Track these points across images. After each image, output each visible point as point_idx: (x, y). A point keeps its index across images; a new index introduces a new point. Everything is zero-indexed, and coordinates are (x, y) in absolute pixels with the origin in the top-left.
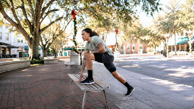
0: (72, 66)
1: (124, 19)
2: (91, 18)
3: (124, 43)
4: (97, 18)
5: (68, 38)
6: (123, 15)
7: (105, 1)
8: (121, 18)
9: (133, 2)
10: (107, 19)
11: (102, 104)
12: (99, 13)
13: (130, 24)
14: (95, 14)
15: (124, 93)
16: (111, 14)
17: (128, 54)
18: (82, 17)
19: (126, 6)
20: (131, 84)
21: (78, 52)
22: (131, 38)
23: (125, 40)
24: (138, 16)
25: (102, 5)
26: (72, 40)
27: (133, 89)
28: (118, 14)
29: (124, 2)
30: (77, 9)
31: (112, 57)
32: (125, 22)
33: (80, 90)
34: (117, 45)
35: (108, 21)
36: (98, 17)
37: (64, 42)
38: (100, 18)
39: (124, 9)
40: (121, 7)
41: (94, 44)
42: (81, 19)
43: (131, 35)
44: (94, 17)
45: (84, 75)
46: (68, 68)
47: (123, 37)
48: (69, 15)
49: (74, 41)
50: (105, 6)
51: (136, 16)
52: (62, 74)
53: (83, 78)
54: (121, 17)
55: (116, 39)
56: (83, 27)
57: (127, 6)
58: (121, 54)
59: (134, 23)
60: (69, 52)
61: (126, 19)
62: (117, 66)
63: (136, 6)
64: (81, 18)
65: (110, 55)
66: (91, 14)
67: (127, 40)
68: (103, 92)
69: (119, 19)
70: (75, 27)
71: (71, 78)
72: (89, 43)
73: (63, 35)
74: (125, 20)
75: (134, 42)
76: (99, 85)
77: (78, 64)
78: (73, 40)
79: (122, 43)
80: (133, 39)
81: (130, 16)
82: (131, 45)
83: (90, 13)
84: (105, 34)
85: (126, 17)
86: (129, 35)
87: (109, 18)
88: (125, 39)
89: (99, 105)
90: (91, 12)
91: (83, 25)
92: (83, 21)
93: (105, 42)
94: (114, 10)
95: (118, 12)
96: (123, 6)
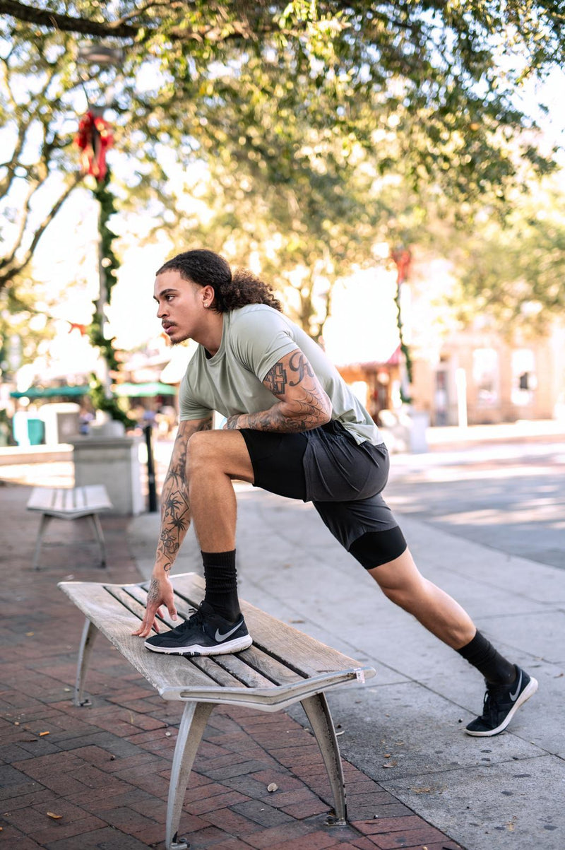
0: (85, 518)
1: (452, 174)
2: (220, 170)
3: (455, 347)
4: (263, 165)
5: (53, 312)
6: (445, 142)
7: (320, 45)
8: (435, 167)
9: (522, 45)
10: (333, 175)
11: (304, 794)
12: (278, 129)
13: (495, 207)
14: (249, 139)
15: (460, 713)
16: (363, 135)
17: (487, 422)
18: (151, 158)
19: (466, 75)
20: (508, 648)
21: (132, 415)
22: (504, 305)
23: (460, 325)
24: (555, 150)
25: (299, 71)
26: (81, 327)
27: (526, 681)
28: (414, 137)
29: (455, 49)
30: (115, 106)
31: (374, 456)
32: (462, 196)
33: (147, 693)
34: (402, 359)
35: (337, 190)
36: (269, 159)
37: (23, 344)
38: (280, 166)
39: (452, 98)
40: (435, 87)
41: (248, 368)
42: (146, 179)
43: (505, 285)
44: (239, 157)
45: (173, 586)
46: (59, 532)
47: (451, 302)
48: (59, 147)
49: (99, 340)
50: (319, 82)
51: (544, 152)
52: (17, 580)
53: (172, 612)
54: (435, 158)
55: (399, 317)
56: (161, 234)
57: (476, 75)
58: (432, 425)
59: (524, 196)
60: (61, 418)
61: (467, 171)
62: (406, 515)
63: (539, 75)
64: (147, 168)
65: (360, 440)
66: (221, 135)
67: (479, 320)
68: (309, 707)
69: (422, 170)
70: (108, 238)
71: (86, 610)
72: (209, 356)
73: (21, 293)
74: (462, 180)
75: (528, 338)
76: (284, 663)
77: (131, 503)
78: (89, 329)
79: (445, 346)
80: (520, 319)
81: (499, 151)
82: (505, 363)
83: (212, 129)
84: (321, 284)
85: (468, 159)
86: (493, 287)
87: (348, 168)
88: (462, 317)
89: (287, 801)
90: (216, 123)
91: (160, 216)
92: (158, 191)
93: (316, 338)
94: (383, 106)
95: (409, 122)
96: (450, 78)
